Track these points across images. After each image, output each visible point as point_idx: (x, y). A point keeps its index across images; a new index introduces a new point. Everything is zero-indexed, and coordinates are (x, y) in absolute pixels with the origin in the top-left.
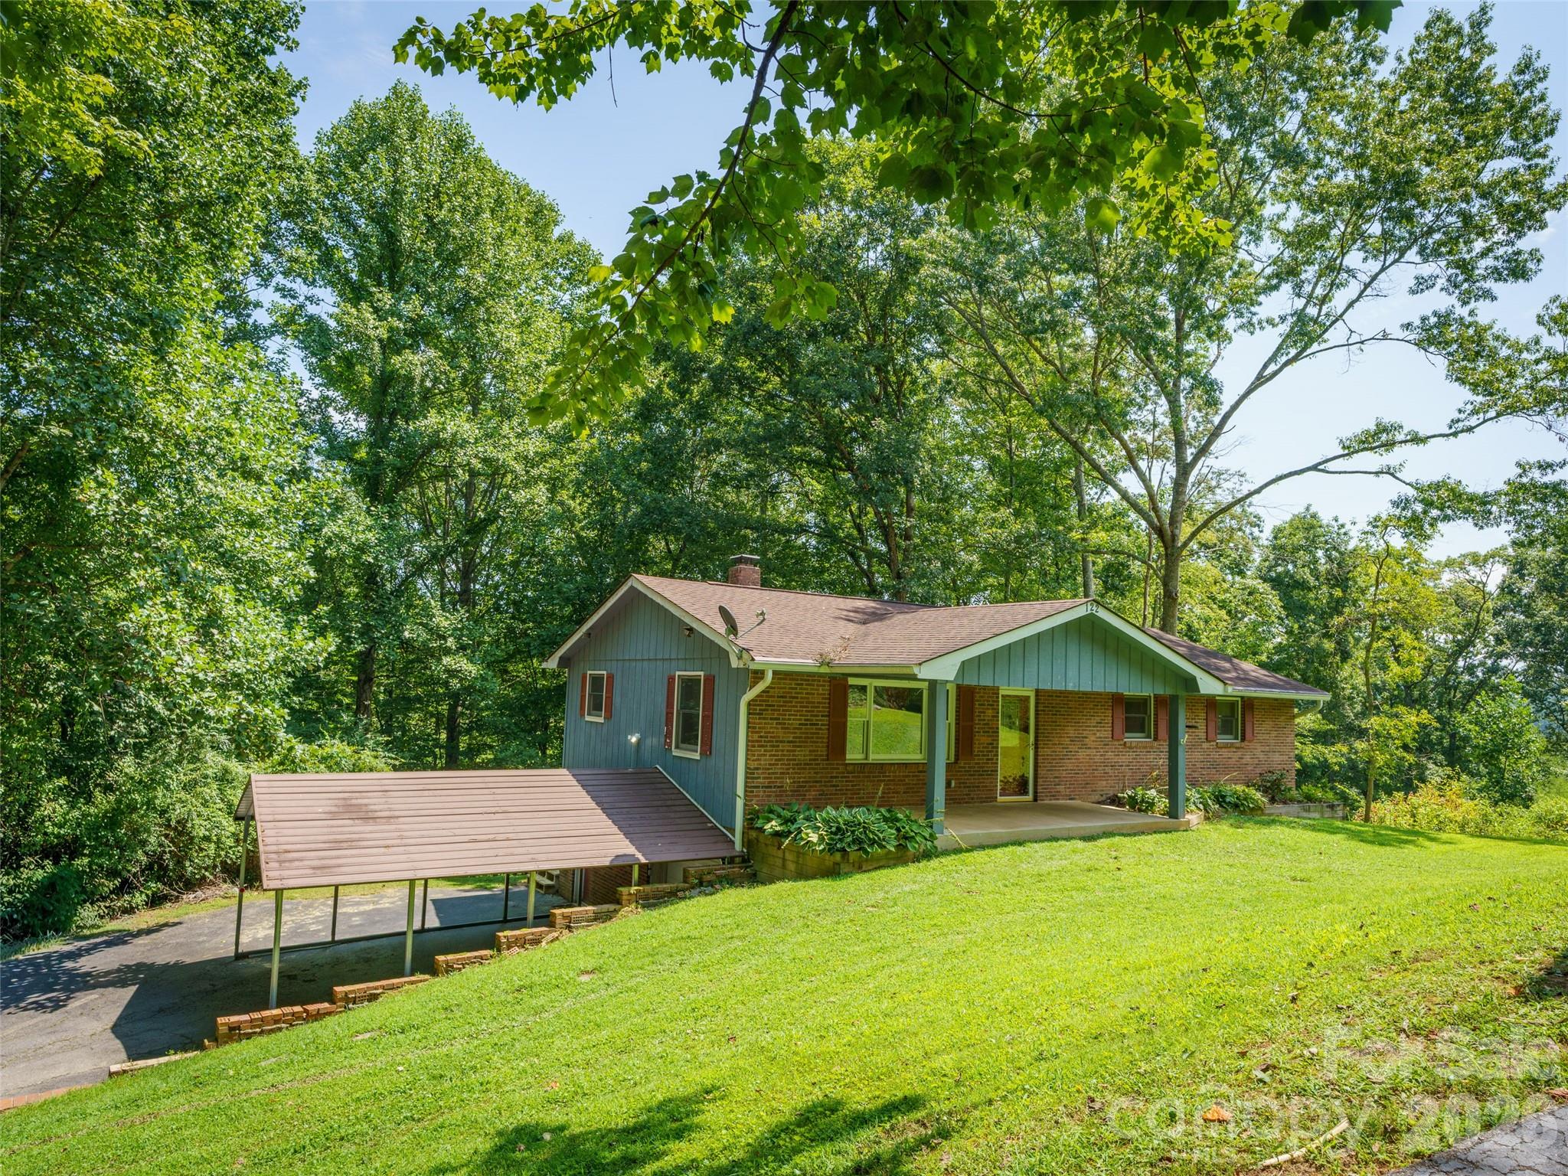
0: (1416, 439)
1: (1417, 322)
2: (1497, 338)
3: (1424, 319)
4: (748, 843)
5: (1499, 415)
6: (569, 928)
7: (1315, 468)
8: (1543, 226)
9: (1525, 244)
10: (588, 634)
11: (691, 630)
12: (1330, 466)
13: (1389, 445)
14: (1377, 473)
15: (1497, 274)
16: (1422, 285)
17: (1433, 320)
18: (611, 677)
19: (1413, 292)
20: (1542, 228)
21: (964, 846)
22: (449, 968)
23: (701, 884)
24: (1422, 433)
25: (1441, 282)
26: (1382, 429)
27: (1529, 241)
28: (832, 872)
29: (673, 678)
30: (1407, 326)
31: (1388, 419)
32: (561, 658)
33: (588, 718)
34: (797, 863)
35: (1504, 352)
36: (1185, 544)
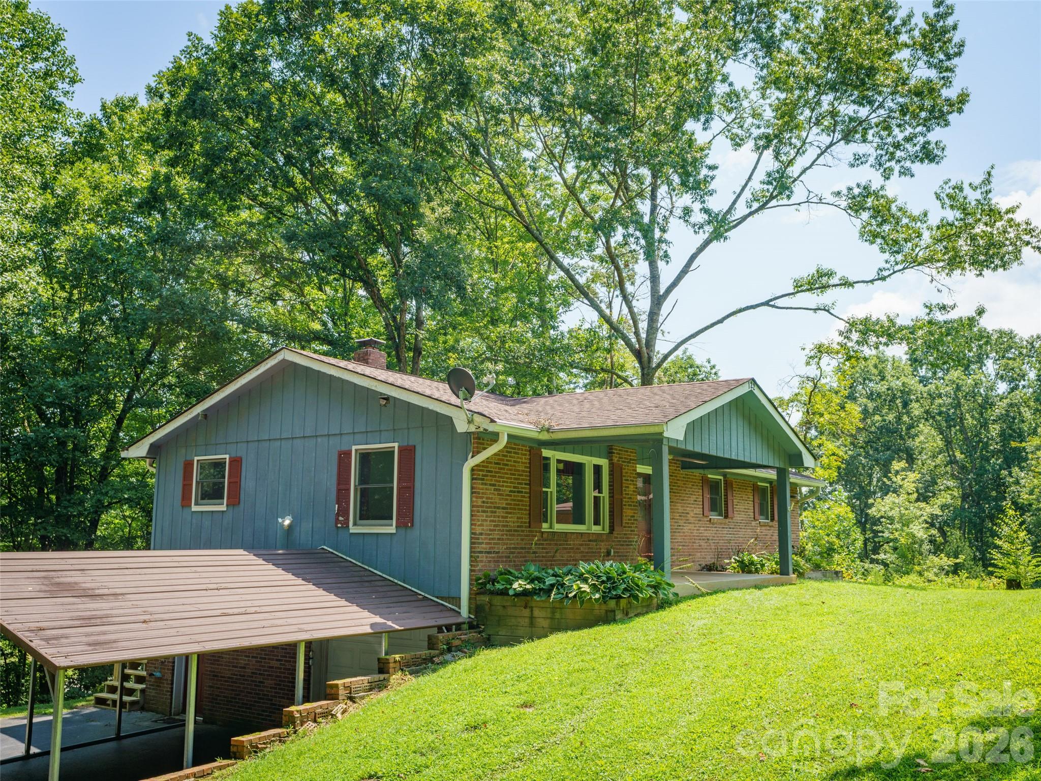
0: (846, 284)
1: (845, 192)
2: (900, 209)
3: (850, 189)
4: (476, 609)
5: (904, 269)
6: (352, 699)
7: (767, 303)
8: (947, 124)
9: (932, 137)
10: (205, 414)
11: (387, 398)
12: (779, 303)
13: (824, 287)
14: (815, 310)
15: (915, 158)
16: (858, 160)
17: (856, 191)
18: (236, 462)
19: (852, 166)
20: (946, 125)
21: (703, 590)
22: (255, 749)
23: (449, 650)
24: (852, 279)
25: (872, 160)
26: (821, 274)
27: (936, 134)
28: (608, 618)
29: (349, 453)
30: (838, 194)
31: (826, 266)
32: (152, 445)
33: (195, 508)
34: (552, 618)
35: (905, 221)
36: (659, 365)
